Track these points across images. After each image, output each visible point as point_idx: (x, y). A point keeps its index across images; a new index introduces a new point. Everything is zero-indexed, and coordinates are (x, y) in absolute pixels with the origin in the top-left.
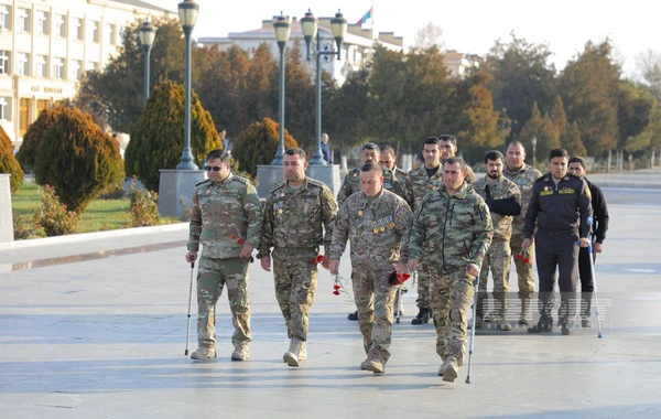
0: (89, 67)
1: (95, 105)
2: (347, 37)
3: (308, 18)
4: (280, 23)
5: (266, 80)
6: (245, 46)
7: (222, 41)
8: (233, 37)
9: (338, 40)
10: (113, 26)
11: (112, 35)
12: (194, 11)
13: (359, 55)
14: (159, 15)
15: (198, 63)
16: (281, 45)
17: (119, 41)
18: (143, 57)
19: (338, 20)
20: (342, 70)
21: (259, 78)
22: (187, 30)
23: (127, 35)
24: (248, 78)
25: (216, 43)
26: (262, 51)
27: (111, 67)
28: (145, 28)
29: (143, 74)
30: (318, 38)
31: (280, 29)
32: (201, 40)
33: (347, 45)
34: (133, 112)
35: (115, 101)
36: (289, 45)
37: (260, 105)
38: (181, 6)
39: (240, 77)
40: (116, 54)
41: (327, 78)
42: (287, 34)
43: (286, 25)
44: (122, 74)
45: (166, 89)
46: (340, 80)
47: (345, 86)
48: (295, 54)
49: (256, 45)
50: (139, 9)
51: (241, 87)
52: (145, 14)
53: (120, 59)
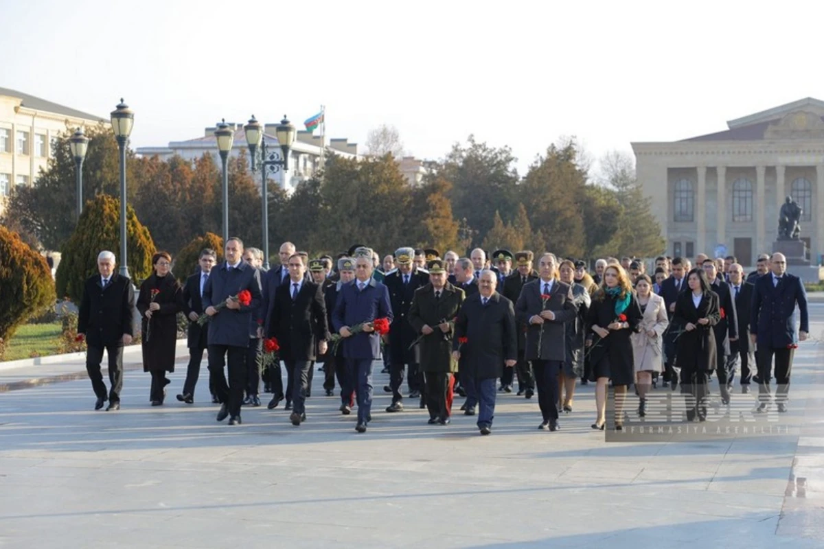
0: (19, 181)
1: (26, 222)
2: (295, 145)
3: (252, 125)
4: (222, 131)
5: (209, 192)
6: (186, 156)
7: (163, 152)
8: (175, 147)
9: (285, 149)
10: (43, 137)
11: (44, 147)
12: (129, 121)
13: (309, 164)
14: (92, 124)
15: (138, 175)
16: (224, 154)
17: (50, 153)
18: (76, 170)
19: (284, 127)
20: (292, 180)
21: (202, 190)
22: (122, 140)
23: (60, 146)
24: (191, 190)
25: (155, 154)
26: (205, 161)
27: (42, 181)
28: (76, 138)
29: (76, 189)
30: (263, 146)
31: (222, 138)
32: (140, 151)
33: (297, 154)
34: (67, 228)
35: (47, 218)
36: (233, 154)
37: (204, 219)
38: (114, 115)
39: (184, 190)
40: (47, 167)
41: (275, 188)
42: (229, 143)
43: (227, 134)
44: (54, 188)
45: (100, 203)
46: (290, 190)
47: (295, 198)
48: (241, 164)
49: (199, 155)
50: (71, 118)
51: (184, 200)
52: (77, 123)
53: (51, 173)
